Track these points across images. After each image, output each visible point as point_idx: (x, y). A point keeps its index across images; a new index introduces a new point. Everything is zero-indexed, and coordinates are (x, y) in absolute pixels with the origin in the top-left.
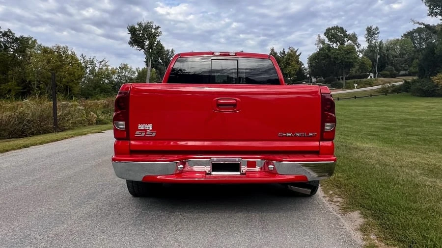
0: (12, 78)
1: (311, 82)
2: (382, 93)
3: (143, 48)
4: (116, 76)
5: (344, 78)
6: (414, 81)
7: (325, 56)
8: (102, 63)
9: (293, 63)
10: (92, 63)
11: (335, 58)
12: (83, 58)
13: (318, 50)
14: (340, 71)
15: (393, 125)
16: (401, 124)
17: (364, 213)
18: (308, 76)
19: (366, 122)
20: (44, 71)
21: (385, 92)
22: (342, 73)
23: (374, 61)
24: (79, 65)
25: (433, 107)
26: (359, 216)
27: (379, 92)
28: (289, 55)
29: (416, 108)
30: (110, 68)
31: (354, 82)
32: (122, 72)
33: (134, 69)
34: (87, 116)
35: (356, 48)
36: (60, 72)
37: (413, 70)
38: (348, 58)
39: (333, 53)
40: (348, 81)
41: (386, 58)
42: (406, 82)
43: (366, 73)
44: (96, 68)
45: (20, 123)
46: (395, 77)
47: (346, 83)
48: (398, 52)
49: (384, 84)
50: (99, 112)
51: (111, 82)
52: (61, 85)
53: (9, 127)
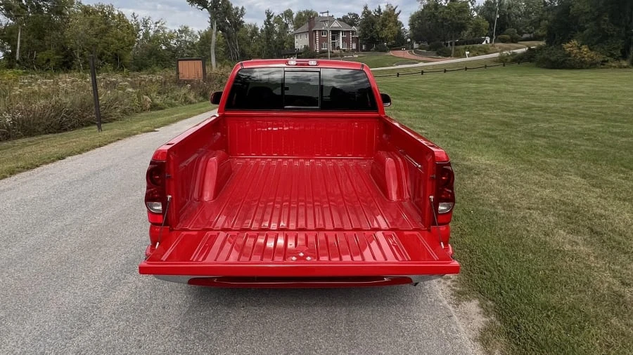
0: (50, 45)
1: (412, 48)
2: (500, 62)
3: (205, 6)
4: (175, 41)
5: (453, 43)
6: (540, 48)
7: (430, 16)
8: (158, 25)
9: (391, 24)
10: (146, 23)
11: (443, 19)
12: (135, 18)
13: (422, 8)
14: (448, 35)
15: (514, 117)
16: (523, 115)
17: (485, 306)
18: (409, 40)
19: (481, 112)
20: (87, 37)
21: (503, 61)
22: (451, 37)
23: (492, 22)
24: (129, 27)
25: (563, 85)
26: (478, 310)
27: (496, 62)
28: (386, 13)
29: (542, 86)
30: (167, 31)
31: (466, 48)
32: (182, 37)
33: (196, 33)
34: (139, 100)
35: (470, 4)
36: (107, 37)
37: (540, 34)
38: (459, 19)
39: (440, 12)
40: (458, 47)
41: (507, 18)
42: (530, 49)
43: (480, 36)
44: (150, 31)
45: (56, 115)
46: (516, 42)
47: (456, 50)
48: (523, 10)
49: (502, 51)
50: (154, 95)
51: (169, 49)
52: (109, 53)
53: (44, 121)
